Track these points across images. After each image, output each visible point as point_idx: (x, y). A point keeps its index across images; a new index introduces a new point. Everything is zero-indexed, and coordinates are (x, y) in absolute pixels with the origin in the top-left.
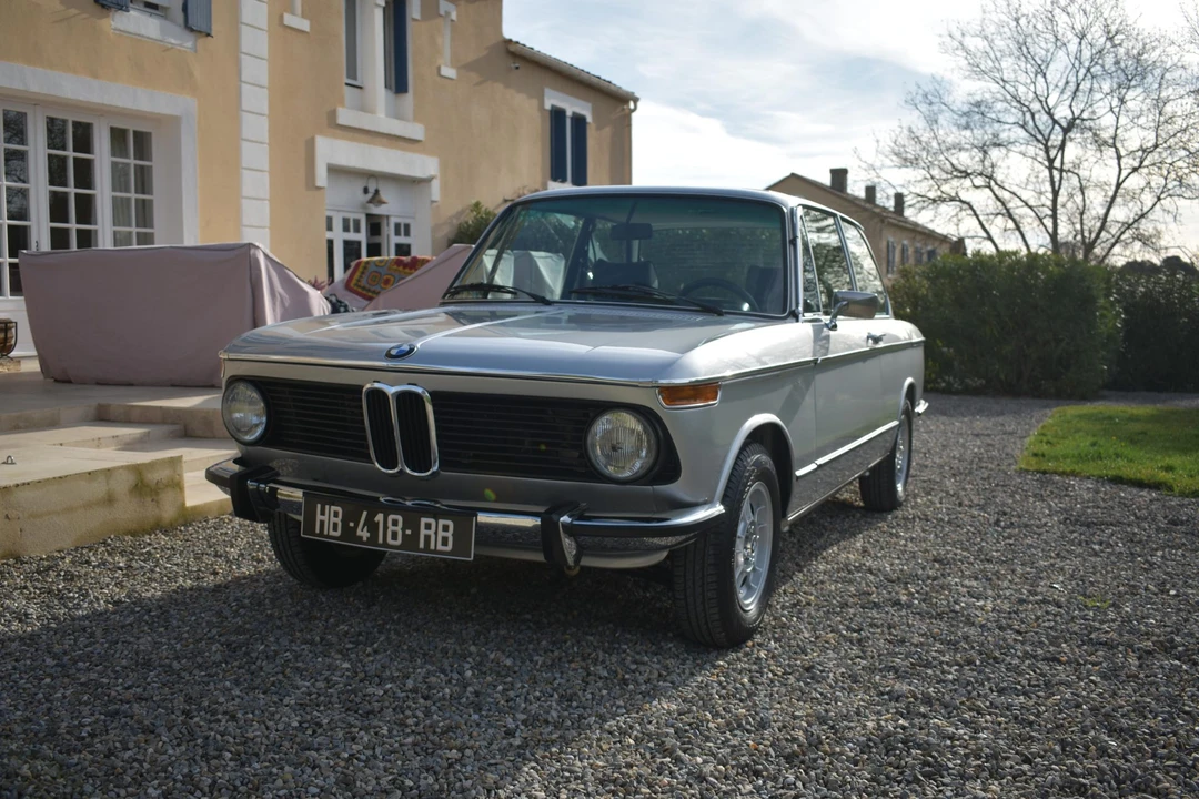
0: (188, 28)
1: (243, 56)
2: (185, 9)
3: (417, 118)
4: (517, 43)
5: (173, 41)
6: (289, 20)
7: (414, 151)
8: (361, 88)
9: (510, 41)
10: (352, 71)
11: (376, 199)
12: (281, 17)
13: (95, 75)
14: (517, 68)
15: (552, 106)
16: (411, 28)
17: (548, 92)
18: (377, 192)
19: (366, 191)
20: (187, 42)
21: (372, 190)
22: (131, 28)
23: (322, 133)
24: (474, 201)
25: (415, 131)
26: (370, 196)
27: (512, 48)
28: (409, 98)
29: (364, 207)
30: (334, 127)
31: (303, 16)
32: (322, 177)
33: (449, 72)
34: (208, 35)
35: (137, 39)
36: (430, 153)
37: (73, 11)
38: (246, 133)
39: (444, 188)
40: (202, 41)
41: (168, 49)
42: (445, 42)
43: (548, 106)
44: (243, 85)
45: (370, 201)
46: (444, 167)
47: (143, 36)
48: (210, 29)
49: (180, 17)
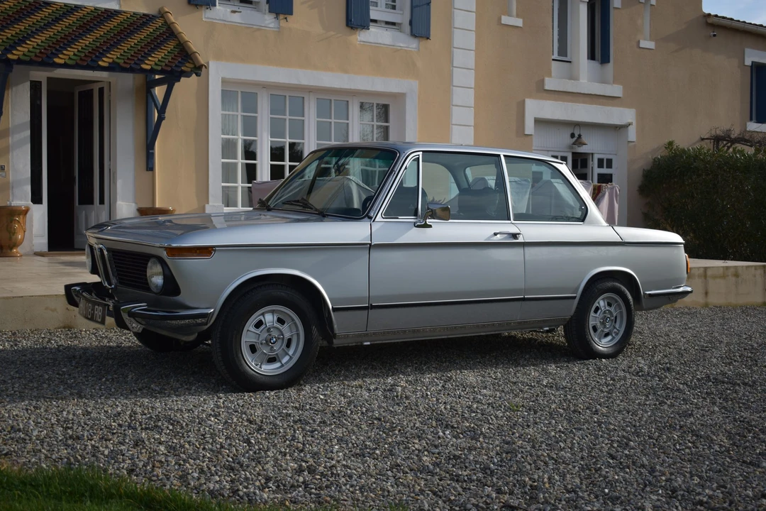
0: (414, 35)
1: (455, 49)
2: (411, 23)
3: (616, 81)
4: (716, 16)
5: (402, 45)
6: (506, 20)
7: (613, 105)
8: (570, 62)
9: (709, 15)
10: (563, 50)
11: (578, 141)
12: (500, 19)
13: (346, 71)
14: (715, 35)
15: (753, 62)
16: (613, 15)
17: (748, 51)
18: (580, 136)
19: (572, 135)
20: (413, 44)
21: (576, 136)
22: (371, 40)
23: (530, 97)
24: (667, 141)
25: (616, 90)
26: (575, 139)
27: (710, 21)
28: (610, 66)
29: (571, 147)
30: (542, 92)
31: (518, 16)
32: (530, 127)
33: (648, 44)
34: (428, 38)
35: (376, 47)
36: (629, 106)
37: (332, 33)
38: (456, 100)
39: (640, 131)
40: (424, 43)
41: (398, 50)
42: (646, 22)
43: (748, 62)
44: (454, 69)
45: (574, 144)
46: (641, 116)
47: (380, 44)
48: (429, 34)
49: (407, 28)
